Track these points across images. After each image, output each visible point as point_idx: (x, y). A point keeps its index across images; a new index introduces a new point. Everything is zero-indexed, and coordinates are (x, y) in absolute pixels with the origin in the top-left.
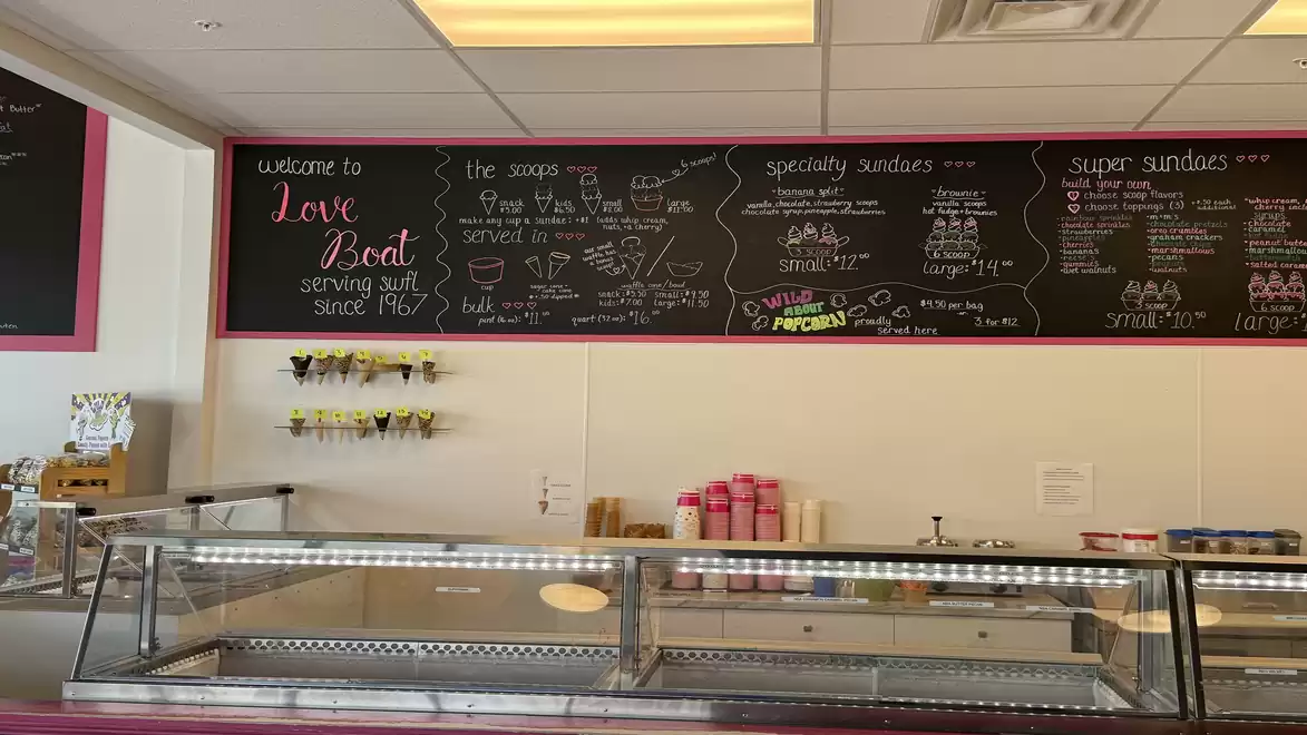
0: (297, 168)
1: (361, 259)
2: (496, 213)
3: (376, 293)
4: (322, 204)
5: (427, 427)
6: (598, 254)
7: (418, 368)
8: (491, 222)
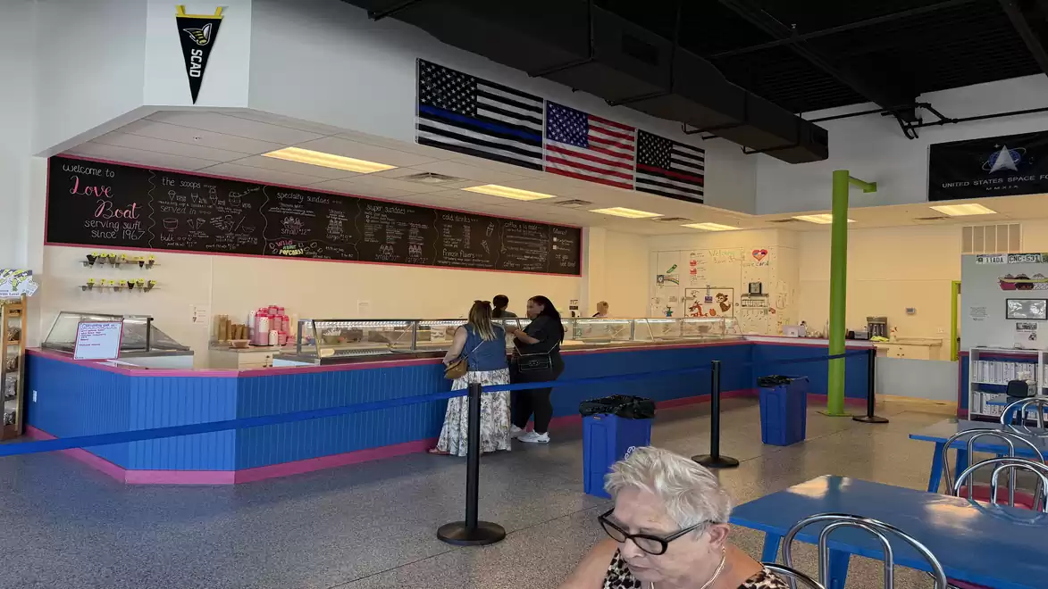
0: (83, 170)
1: (114, 214)
2: (175, 200)
3: (121, 230)
4: (95, 188)
5: (150, 286)
6: (217, 221)
7: (146, 262)
8: (173, 203)
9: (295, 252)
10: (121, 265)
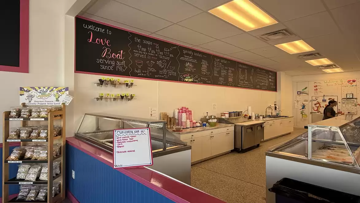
0: (95, 29)
1: (112, 56)
2: (141, 50)
3: (116, 65)
4: (102, 40)
5: (132, 97)
6: (159, 63)
7: (129, 84)
8: (140, 53)
9: (190, 80)
10: (117, 85)
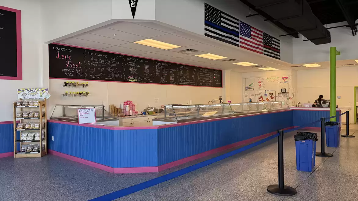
0: (61, 49)
1: (72, 66)
2: (93, 61)
3: (75, 72)
4: (65, 56)
5: (87, 94)
6: (108, 69)
7: (85, 85)
8: (93, 62)
9: (134, 81)
10: (76, 86)
